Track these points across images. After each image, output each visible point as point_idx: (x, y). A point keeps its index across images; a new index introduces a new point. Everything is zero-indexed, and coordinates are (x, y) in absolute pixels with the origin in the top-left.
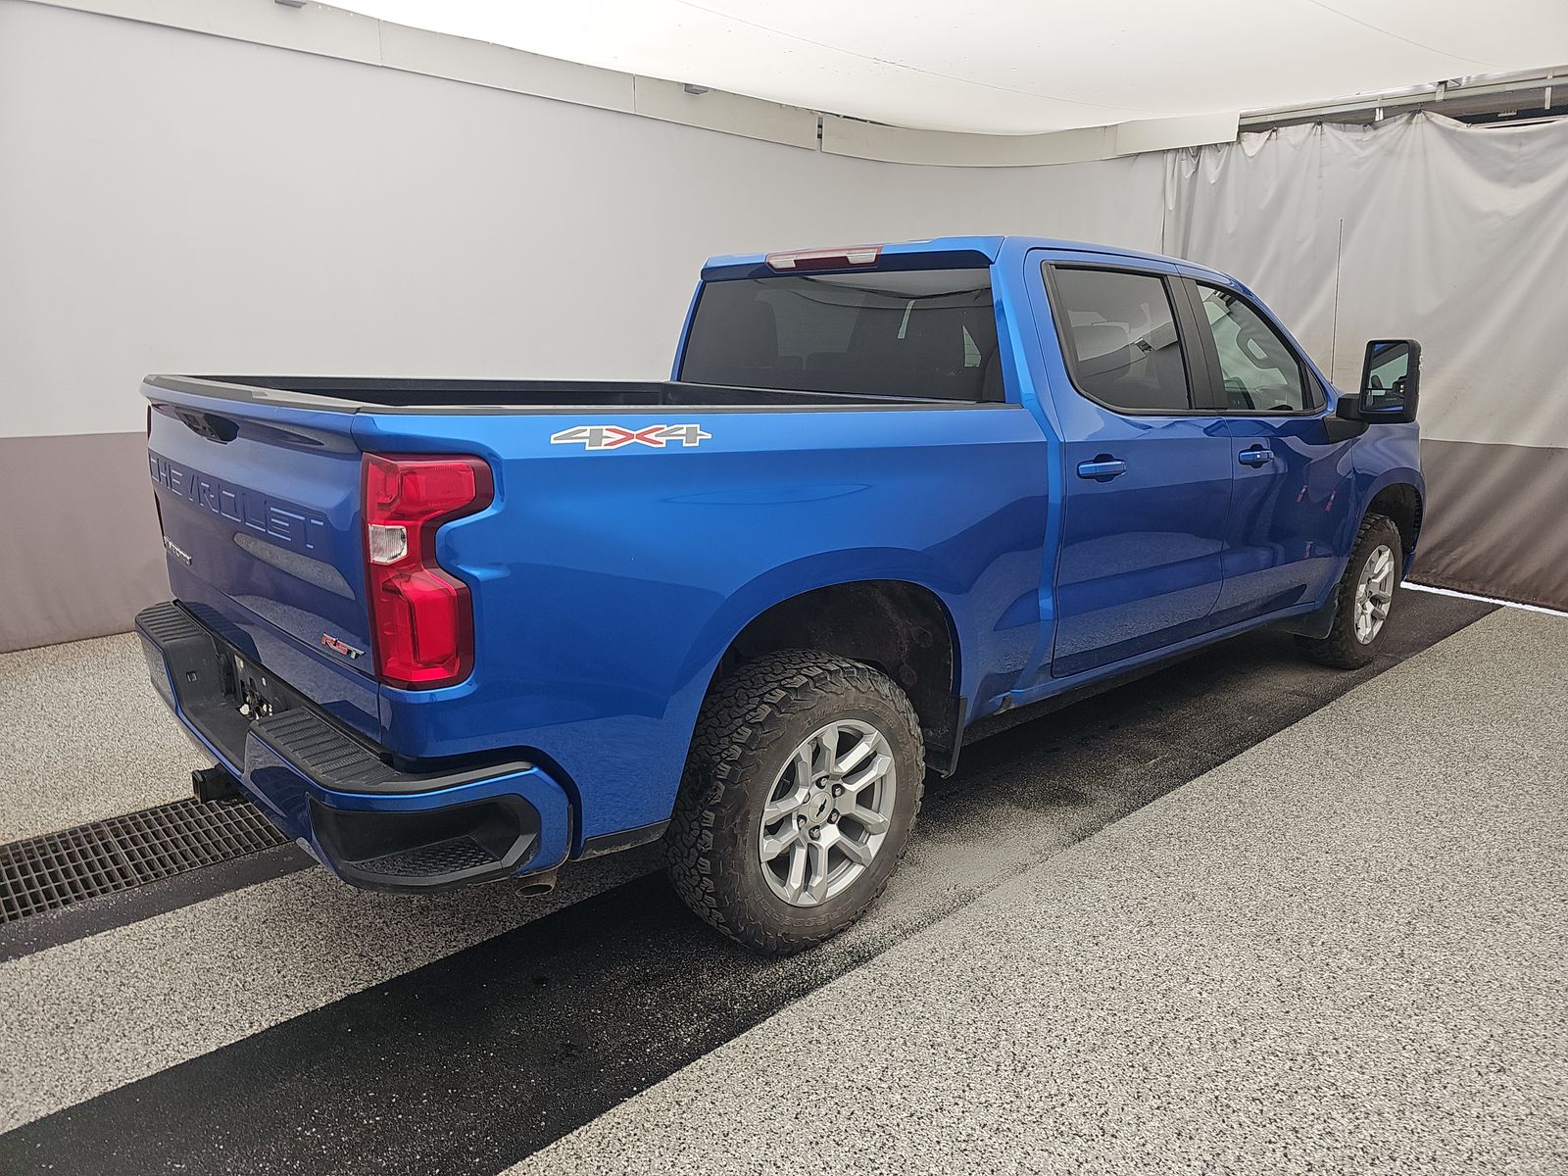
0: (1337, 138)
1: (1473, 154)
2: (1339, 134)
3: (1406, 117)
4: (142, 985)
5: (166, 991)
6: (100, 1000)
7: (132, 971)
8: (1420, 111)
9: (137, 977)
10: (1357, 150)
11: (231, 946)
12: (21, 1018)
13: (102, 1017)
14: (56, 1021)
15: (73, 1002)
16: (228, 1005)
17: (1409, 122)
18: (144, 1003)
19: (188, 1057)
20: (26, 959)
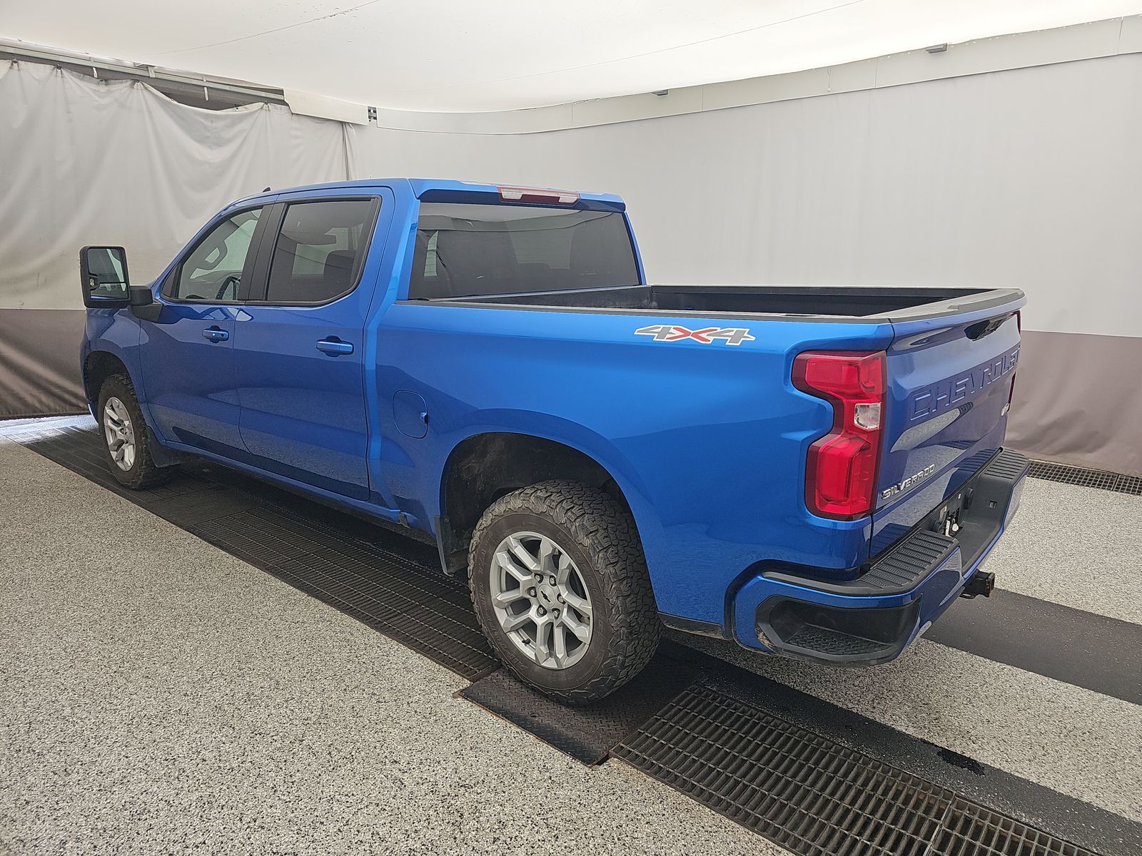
0: (76, 83)
1: (181, 120)
2: (77, 81)
3: (129, 82)
4: (1031, 724)
5: (1023, 712)
6: (1061, 735)
7: (1028, 736)
8: (138, 81)
9: (1029, 731)
10: (97, 98)
11: (962, 707)
12: (1114, 759)
13: (1068, 726)
14: (1094, 742)
15: (1077, 745)
16: (1003, 683)
17: (132, 86)
18: (1040, 715)
19: (1046, 678)
20: (1085, 799)
